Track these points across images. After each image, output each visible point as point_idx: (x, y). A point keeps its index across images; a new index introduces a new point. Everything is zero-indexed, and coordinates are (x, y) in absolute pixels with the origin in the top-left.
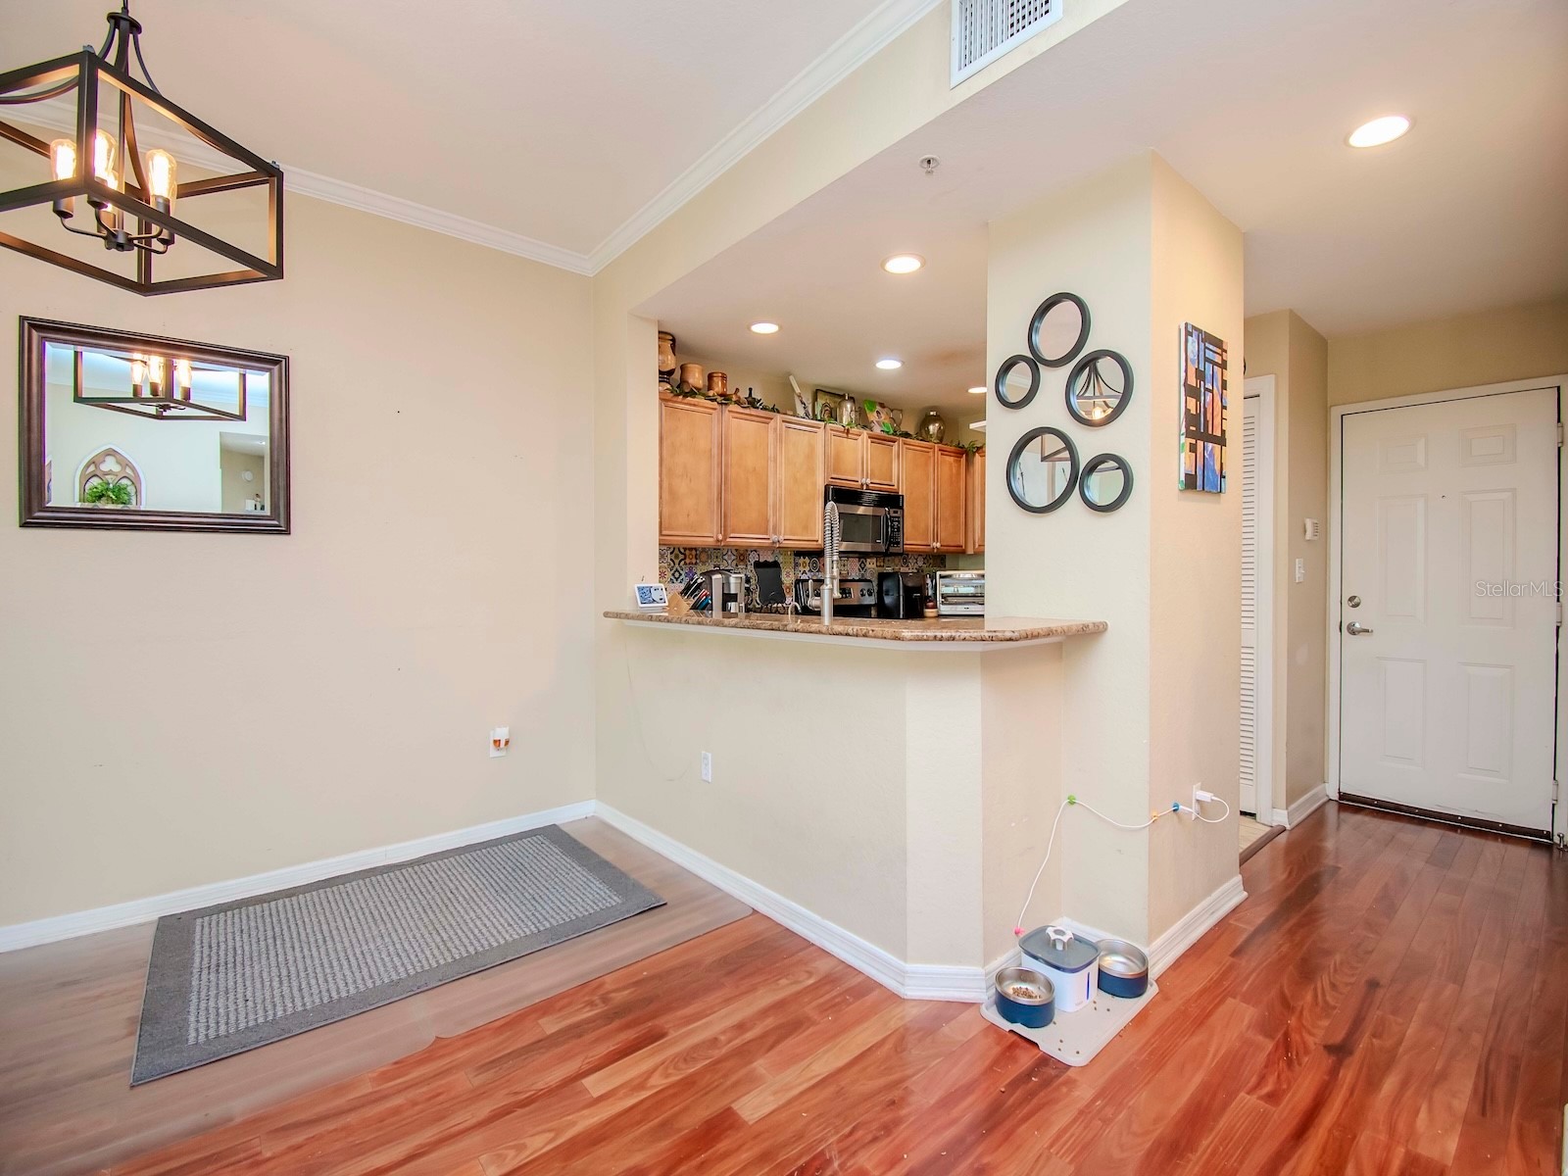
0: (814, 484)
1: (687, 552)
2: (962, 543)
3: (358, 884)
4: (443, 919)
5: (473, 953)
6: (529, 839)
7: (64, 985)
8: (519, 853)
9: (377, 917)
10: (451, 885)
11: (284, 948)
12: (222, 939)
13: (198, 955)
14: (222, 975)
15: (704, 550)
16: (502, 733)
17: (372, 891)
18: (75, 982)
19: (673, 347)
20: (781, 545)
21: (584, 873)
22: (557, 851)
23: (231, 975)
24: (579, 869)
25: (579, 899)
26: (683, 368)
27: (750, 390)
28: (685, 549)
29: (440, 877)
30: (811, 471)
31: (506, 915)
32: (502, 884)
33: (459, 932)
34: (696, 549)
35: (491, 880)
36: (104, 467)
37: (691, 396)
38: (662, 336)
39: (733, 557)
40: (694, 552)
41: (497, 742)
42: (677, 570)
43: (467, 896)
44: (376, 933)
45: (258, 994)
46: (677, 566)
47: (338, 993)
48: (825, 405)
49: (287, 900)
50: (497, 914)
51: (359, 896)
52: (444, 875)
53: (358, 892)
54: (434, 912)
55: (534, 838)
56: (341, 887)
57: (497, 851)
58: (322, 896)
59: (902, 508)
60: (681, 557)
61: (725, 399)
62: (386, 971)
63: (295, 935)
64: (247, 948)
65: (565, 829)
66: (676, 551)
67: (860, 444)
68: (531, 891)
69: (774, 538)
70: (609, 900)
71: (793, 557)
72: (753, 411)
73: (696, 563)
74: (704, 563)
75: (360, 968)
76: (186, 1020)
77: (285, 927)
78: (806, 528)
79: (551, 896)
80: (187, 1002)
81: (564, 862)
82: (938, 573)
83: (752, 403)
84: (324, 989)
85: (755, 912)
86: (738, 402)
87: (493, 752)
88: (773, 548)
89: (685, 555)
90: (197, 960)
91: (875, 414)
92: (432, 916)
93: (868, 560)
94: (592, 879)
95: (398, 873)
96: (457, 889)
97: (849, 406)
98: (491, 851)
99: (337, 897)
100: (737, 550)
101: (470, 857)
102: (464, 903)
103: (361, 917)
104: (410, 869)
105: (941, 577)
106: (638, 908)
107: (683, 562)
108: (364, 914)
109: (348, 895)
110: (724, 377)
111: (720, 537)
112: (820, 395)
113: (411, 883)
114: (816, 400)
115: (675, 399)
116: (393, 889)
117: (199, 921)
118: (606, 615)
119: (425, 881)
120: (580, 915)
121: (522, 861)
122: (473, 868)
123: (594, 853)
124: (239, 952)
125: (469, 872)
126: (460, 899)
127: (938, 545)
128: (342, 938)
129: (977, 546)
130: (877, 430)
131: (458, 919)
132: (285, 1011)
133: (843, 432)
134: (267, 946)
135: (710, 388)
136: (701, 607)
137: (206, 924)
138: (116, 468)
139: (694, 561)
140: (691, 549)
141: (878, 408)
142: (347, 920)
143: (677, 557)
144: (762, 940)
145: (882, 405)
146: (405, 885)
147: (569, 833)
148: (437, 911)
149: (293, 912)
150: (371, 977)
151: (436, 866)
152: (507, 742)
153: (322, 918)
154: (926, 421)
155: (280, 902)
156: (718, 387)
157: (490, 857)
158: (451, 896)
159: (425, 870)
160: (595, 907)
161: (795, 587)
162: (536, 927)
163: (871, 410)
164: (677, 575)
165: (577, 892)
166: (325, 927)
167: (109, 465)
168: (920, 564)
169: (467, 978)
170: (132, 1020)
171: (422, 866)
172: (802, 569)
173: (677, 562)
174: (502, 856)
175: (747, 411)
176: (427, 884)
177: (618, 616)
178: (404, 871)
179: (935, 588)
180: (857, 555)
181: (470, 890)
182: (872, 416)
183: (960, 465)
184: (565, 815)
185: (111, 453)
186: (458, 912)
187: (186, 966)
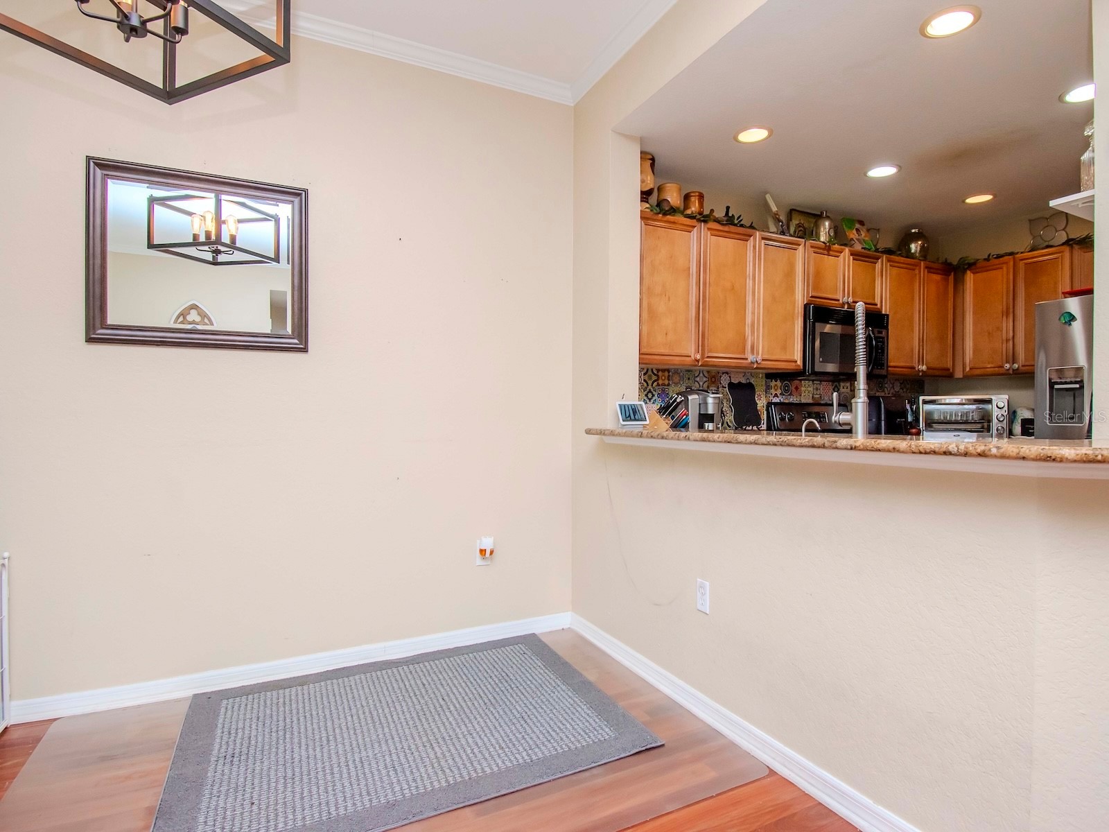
0: (794, 303)
1: (660, 374)
2: (950, 365)
3: (360, 679)
4: (436, 730)
5: (467, 778)
6: (511, 647)
7: (103, 759)
8: (504, 662)
9: (376, 719)
10: (442, 690)
11: (292, 744)
12: (241, 725)
13: (218, 740)
14: (235, 769)
15: (676, 372)
16: (487, 543)
17: (372, 688)
18: (112, 758)
19: (652, 165)
20: (759, 366)
21: (570, 694)
22: (539, 664)
23: (243, 769)
24: (564, 688)
25: (568, 726)
26: (660, 189)
27: (728, 208)
28: (658, 370)
29: (433, 680)
30: (791, 289)
31: (496, 735)
32: (490, 696)
33: (452, 748)
34: (668, 371)
35: (480, 690)
36: (189, 318)
37: (670, 214)
38: (643, 156)
39: (705, 379)
40: (666, 374)
41: (483, 552)
42: (650, 391)
43: (458, 706)
44: (374, 737)
45: (264, 797)
46: (650, 387)
47: (337, 809)
48: (799, 226)
49: (299, 688)
50: (487, 731)
51: (361, 692)
52: (435, 678)
53: (360, 688)
54: (427, 720)
55: (516, 647)
56: (346, 679)
57: (483, 656)
58: (329, 687)
59: (886, 328)
60: (654, 378)
61: (704, 218)
62: (383, 787)
63: (302, 730)
64: (260, 739)
65: (543, 639)
66: (650, 373)
67: (842, 260)
68: (519, 709)
69: (751, 358)
70: (601, 731)
71: (764, 380)
72: (732, 228)
73: (669, 385)
74: (676, 384)
75: (358, 780)
76: (195, 819)
77: (295, 719)
78: (784, 348)
79: (540, 718)
80: (199, 795)
81: (548, 678)
82: (921, 398)
83: (729, 220)
84: (323, 802)
85: (772, 773)
86: (717, 221)
87: (478, 560)
88: (750, 369)
89: (658, 376)
90: (217, 746)
91: (854, 231)
92: (426, 726)
93: (842, 384)
94: (578, 702)
95: (395, 670)
96: (448, 695)
97: (827, 224)
98: (477, 657)
99: (342, 690)
100: (708, 372)
101: (458, 660)
102: (455, 713)
103: (362, 716)
104: (405, 668)
105: (925, 402)
106: (634, 747)
107: (655, 384)
108: (364, 713)
109: (351, 689)
110: (701, 197)
111: (698, 357)
112: (795, 215)
113: (407, 683)
114: (791, 220)
115: (655, 217)
116: (390, 688)
117: (225, 702)
118: (588, 432)
119: (419, 682)
120: (573, 747)
121: (507, 672)
122: (462, 674)
123: (575, 671)
124: (253, 742)
125: (458, 677)
126: (452, 708)
127: (924, 368)
128: (343, 739)
129: (968, 369)
130: (858, 247)
131: (451, 733)
132: (286, 824)
133: (824, 249)
134: (278, 738)
135: (686, 207)
136: (680, 425)
137: (229, 707)
138: (198, 319)
139: (666, 382)
140: (663, 371)
141: (857, 226)
142: (349, 718)
143: (650, 378)
144: (794, 815)
145: (862, 223)
146: (402, 685)
147: (549, 645)
148: (431, 720)
149: (304, 703)
150: (369, 794)
151: (429, 667)
152: (492, 552)
153: (327, 713)
154: (908, 238)
155: (294, 690)
156: (694, 208)
157: (476, 662)
158: (442, 703)
159: (418, 669)
160: (588, 739)
161: (767, 410)
162: (528, 755)
163: (851, 228)
164: (650, 395)
165: (565, 715)
166: (329, 724)
167: (194, 316)
168: (897, 389)
169: (462, 810)
170: (150, 810)
171: (416, 666)
172: (774, 392)
173: (650, 383)
174: (488, 664)
175: (726, 228)
176: (421, 686)
177: (601, 433)
178: (400, 669)
179: (916, 414)
180: (831, 378)
181: (460, 699)
182: (853, 234)
183: (948, 285)
184: (543, 625)
185: (194, 307)
186: (450, 723)
187: (206, 753)
